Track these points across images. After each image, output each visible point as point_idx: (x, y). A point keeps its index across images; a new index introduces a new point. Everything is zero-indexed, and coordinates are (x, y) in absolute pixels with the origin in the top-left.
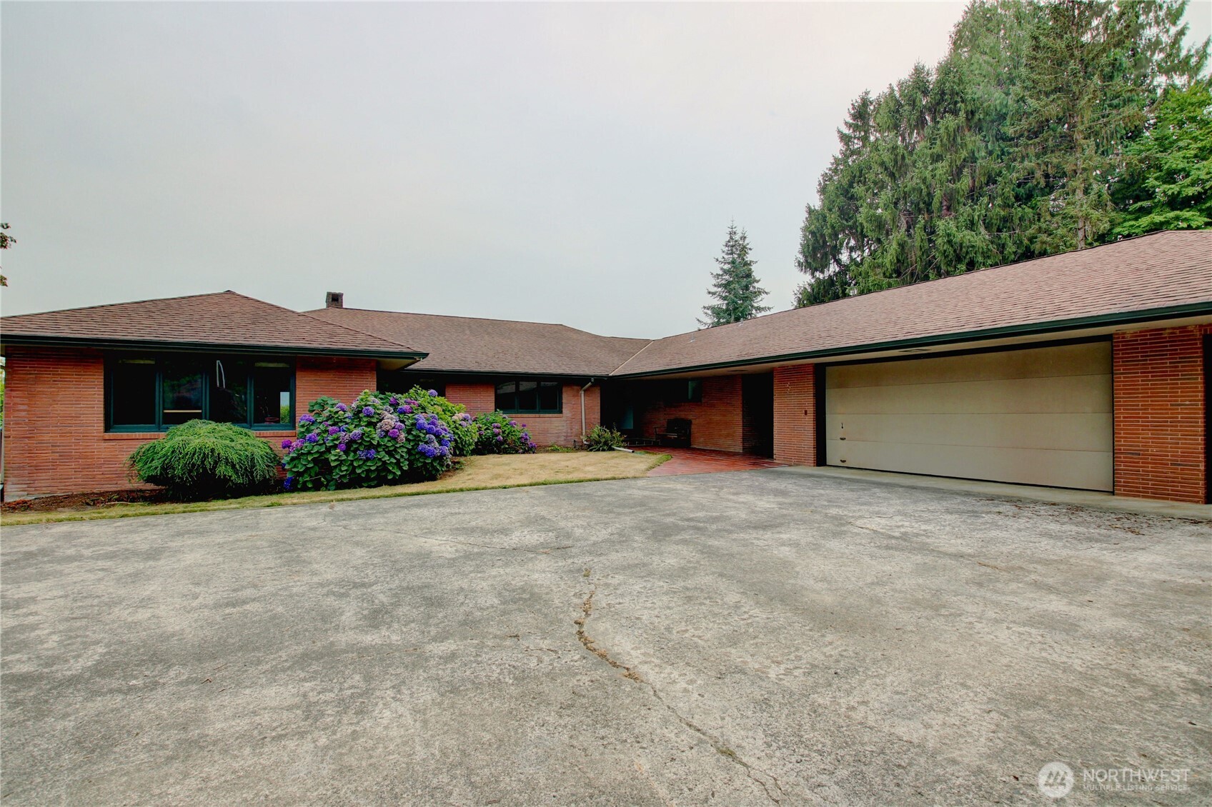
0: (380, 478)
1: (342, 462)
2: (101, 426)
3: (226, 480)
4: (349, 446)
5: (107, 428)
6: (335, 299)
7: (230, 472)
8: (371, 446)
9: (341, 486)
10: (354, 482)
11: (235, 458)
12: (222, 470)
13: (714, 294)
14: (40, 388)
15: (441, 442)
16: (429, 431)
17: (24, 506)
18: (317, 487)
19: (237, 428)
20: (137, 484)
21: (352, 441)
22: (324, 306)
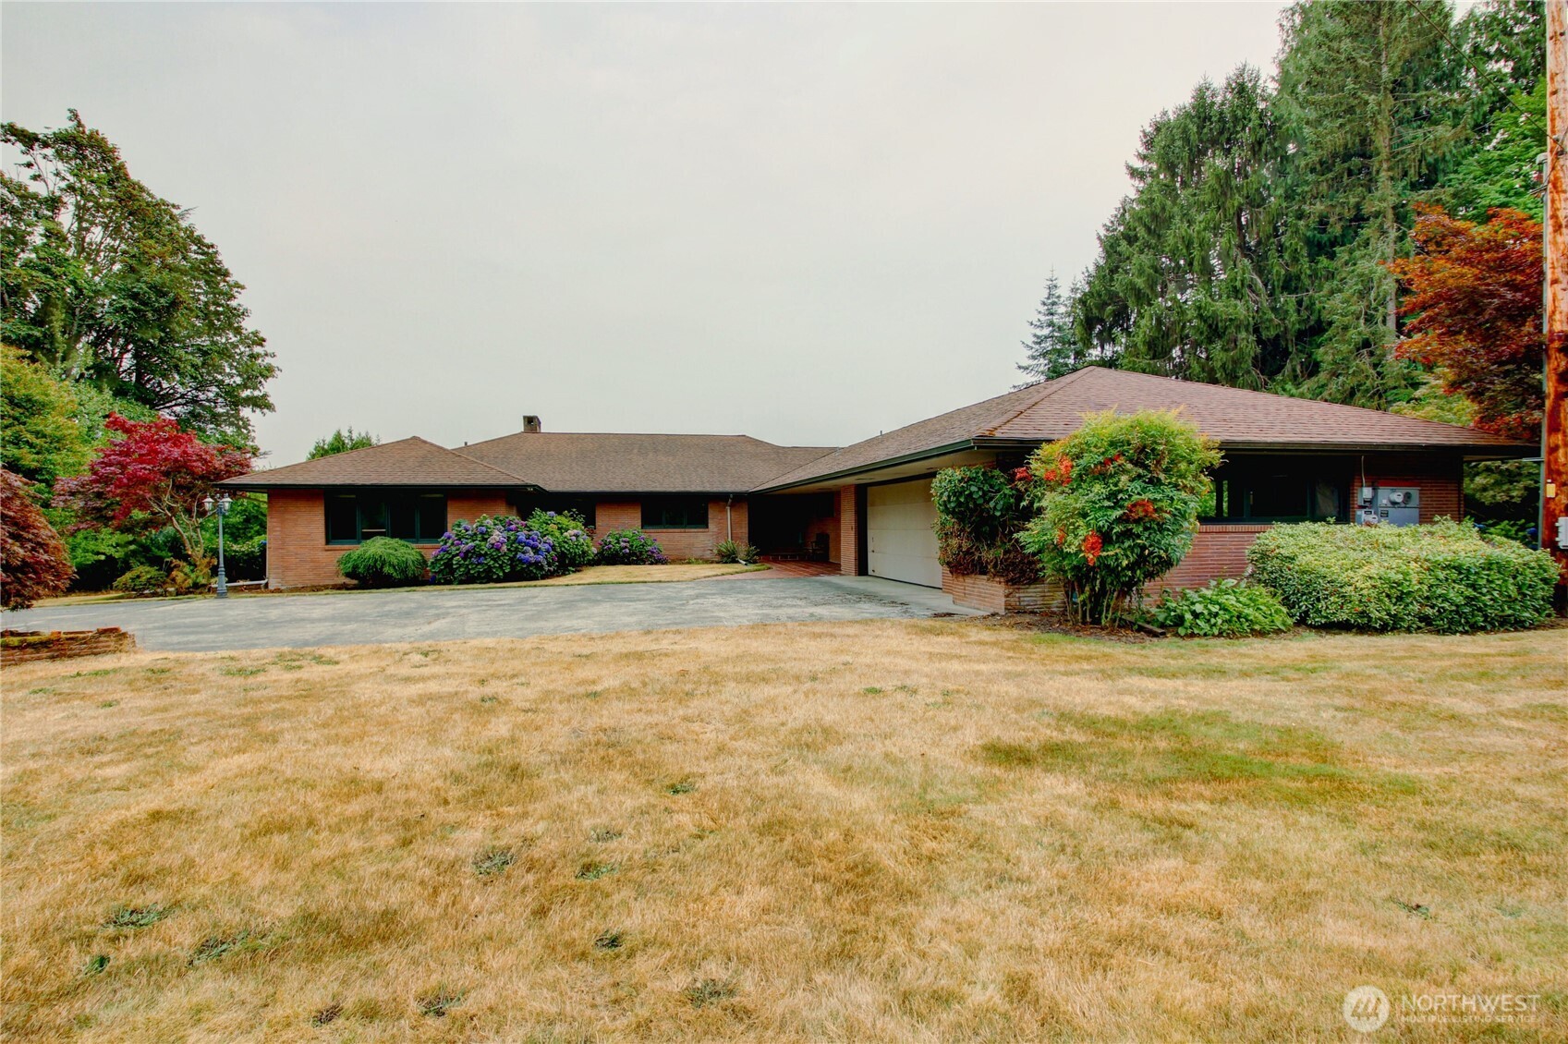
0: (487, 577)
1: (461, 566)
2: (323, 541)
3: (390, 576)
4: (466, 555)
5: (328, 542)
6: (531, 422)
7: (392, 571)
8: (480, 556)
9: (461, 582)
10: (469, 579)
11: (395, 562)
12: (387, 569)
13: (1026, 368)
14: (287, 516)
15: (536, 550)
16: (527, 545)
17: (278, 591)
18: (448, 582)
19: (402, 542)
20: (342, 580)
21: (468, 551)
22: (521, 429)
